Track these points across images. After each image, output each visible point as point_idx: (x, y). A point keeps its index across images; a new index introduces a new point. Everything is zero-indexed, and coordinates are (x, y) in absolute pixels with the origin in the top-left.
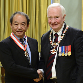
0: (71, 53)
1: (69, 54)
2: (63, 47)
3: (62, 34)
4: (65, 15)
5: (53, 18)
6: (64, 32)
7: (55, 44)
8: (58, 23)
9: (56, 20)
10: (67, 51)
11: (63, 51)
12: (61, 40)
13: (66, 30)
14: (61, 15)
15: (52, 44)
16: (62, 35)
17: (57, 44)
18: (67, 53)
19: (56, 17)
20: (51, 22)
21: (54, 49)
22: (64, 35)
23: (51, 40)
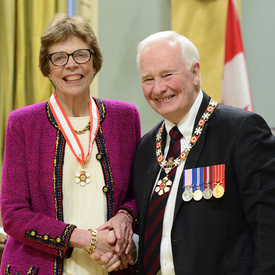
0: (226, 189)
1: (219, 191)
2: (198, 169)
3: (194, 130)
4: (198, 65)
5: (157, 78)
6: (202, 123)
7: (170, 161)
8: (176, 93)
10: (210, 183)
11: (198, 184)
12: (189, 147)
13: (206, 116)
14: (182, 63)
15: (163, 164)
16: (194, 134)
17: (176, 162)
18: (211, 188)
19: (165, 75)
20: (151, 93)
21: (166, 178)
22: (199, 131)
23: (159, 152)
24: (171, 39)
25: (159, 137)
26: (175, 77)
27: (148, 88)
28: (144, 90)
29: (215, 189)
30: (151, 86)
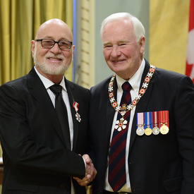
3: (141, 84)
4: (144, 38)
5: (115, 46)
7: (124, 107)
8: (127, 57)
9: (122, 50)
12: (139, 97)
13: (150, 75)
14: (134, 37)
15: (118, 108)
16: (141, 87)
17: (129, 107)
19: (121, 44)
20: (110, 56)
21: (122, 119)
22: (145, 85)
23: (112, 100)
24: (126, 18)
25: (111, 89)
26: (128, 47)
27: (108, 52)
28: (104, 53)
29: (161, 128)
30: (110, 51)
